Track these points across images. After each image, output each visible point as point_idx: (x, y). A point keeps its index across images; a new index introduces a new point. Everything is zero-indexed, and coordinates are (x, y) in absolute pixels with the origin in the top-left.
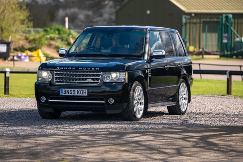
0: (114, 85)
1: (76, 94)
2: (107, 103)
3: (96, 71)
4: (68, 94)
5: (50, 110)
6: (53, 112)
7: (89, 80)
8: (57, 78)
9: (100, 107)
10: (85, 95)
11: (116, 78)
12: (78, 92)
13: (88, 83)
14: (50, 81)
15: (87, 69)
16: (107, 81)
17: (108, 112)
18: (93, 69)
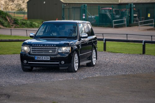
0: (64, 54)
1: (44, 59)
2: (61, 64)
3: (54, 46)
4: (39, 59)
5: (29, 68)
6: (30, 68)
7: (51, 52)
8: (32, 51)
9: (57, 65)
10: (48, 59)
11: (65, 50)
12: (45, 58)
13: (50, 53)
14: (29, 52)
15: (49, 46)
16: (60, 52)
17: (61, 68)
18: (52, 45)
